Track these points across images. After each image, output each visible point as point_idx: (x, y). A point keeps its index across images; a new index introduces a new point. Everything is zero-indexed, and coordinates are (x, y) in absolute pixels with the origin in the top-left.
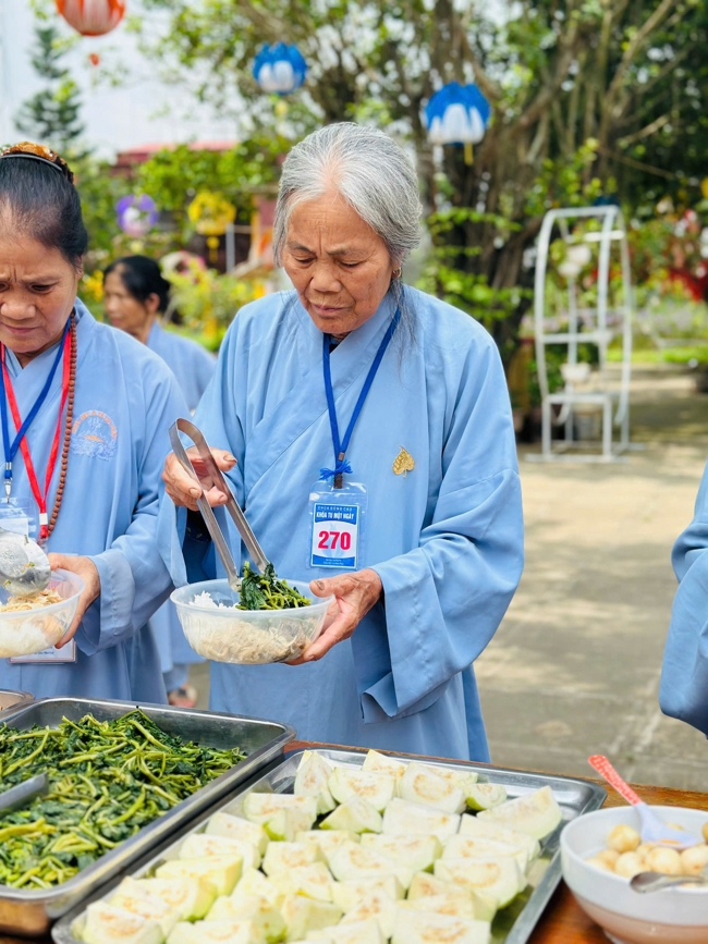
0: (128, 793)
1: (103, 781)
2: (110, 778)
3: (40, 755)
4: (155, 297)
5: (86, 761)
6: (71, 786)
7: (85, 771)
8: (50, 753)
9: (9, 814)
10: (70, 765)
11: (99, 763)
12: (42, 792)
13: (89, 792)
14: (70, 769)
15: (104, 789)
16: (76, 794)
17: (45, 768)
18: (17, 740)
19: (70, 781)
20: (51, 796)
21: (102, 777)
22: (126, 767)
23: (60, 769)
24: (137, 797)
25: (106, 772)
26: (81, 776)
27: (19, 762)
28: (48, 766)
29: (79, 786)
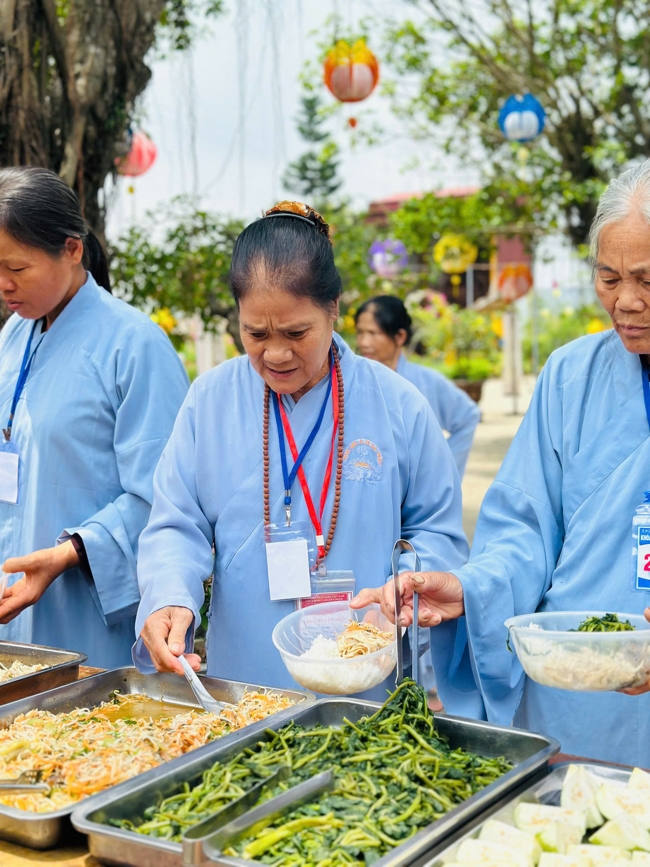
0: (405, 794)
1: (381, 781)
2: (388, 778)
3: (324, 752)
4: (403, 332)
5: (366, 761)
6: (353, 783)
7: (364, 769)
8: (333, 751)
9: (301, 806)
10: (351, 763)
11: (377, 763)
12: (329, 787)
13: (369, 790)
14: (351, 767)
15: (383, 788)
16: (358, 791)
17: (330, 765)
18: (304, 737)
19: (352, 778)
20: (337, 791)
21: (381, 777)
22: (402, 769)
23: (343, 766)
24: (414, 798)
25: (384, 772)
26: (362, 774)
27: (307, 758)
28: (333, 763)
29: (361, 784)
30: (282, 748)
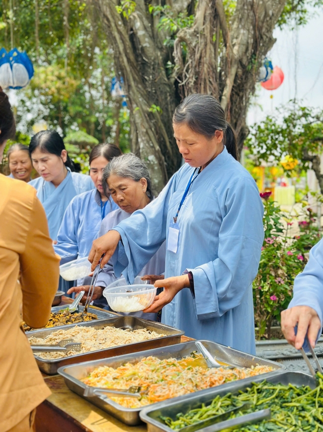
0: (309, 427)
1: (300, 418)
2: (304, 417)
3: (274, 399)
5: (294, 406)
6: (283, 417)
7: (292, 411)
8: (279, 398)
9: (249, 425)
10: (287, 407)
11: (300, 408)
12: (267, 418)
13: (292, 422)
14: (286, 409)
15: (299, 422)
16: (285, 422)
17: (275, 406)
18: (266, 389)
19: (283, 414)
20: (272, 420)
21: (300, 416)
22: (312, 414)
23: (282, 407)
24: (313, 430)
25: (303, 414)
26: (289, 413)
27: (265, 400)
28: (276, 405)
29: (288, 418)
30: (254, 393)
